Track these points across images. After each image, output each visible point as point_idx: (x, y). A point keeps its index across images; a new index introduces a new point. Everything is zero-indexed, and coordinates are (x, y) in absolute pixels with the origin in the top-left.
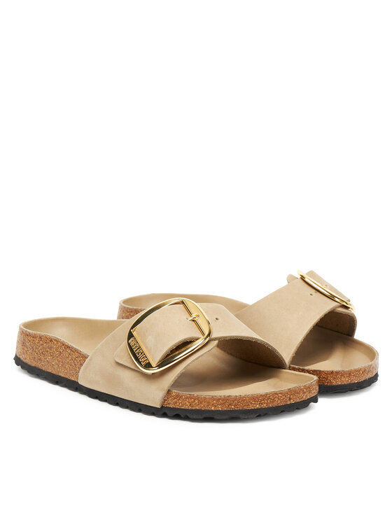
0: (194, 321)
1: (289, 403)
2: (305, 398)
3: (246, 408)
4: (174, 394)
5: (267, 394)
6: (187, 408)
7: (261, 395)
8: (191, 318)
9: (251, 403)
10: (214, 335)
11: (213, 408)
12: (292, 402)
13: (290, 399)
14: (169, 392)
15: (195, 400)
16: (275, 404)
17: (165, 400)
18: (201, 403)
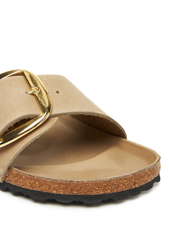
0: (33, 95)
1: (133, 187)
2: (149, 180)
3: (89, 193)
4: (14, 172)
5: (110, 180)
6: (28, 188)
7: (105, 181)
8: (31, 92)
9: (95, 189)
10: (55, 111)
11: (54, 192)
12: (137, 186)
13: (135, 184)
14: (9, 169)
15: (35, 181)
16: (120, 190)
17: (6, 177)
18: (42, 185)
